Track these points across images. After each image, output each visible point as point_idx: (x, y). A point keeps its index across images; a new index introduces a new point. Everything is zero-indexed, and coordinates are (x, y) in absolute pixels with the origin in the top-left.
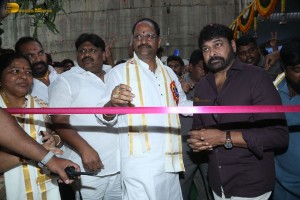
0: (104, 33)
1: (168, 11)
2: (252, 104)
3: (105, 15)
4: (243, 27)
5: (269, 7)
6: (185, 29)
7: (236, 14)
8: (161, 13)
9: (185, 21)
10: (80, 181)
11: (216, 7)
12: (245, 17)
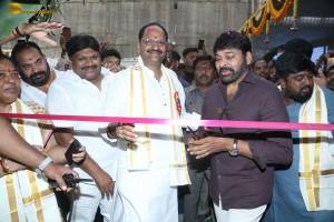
0: (104, 28)
1: (176, 7)
2: (260, 120)
3: (105, 7)
4: (255, 30)
5: (282, 10)
6: (193, 27)
7: (249, 14)
8: (167, 8)
9: (194, 18)
10: (78, 188)
11: (229, 5)
12: (257, 19)
